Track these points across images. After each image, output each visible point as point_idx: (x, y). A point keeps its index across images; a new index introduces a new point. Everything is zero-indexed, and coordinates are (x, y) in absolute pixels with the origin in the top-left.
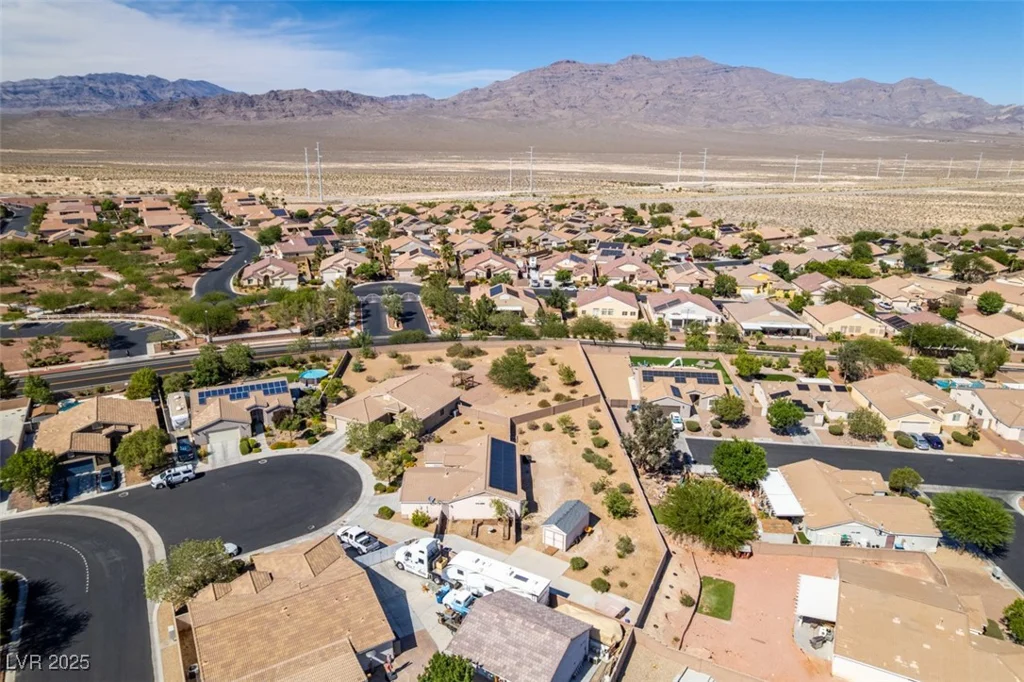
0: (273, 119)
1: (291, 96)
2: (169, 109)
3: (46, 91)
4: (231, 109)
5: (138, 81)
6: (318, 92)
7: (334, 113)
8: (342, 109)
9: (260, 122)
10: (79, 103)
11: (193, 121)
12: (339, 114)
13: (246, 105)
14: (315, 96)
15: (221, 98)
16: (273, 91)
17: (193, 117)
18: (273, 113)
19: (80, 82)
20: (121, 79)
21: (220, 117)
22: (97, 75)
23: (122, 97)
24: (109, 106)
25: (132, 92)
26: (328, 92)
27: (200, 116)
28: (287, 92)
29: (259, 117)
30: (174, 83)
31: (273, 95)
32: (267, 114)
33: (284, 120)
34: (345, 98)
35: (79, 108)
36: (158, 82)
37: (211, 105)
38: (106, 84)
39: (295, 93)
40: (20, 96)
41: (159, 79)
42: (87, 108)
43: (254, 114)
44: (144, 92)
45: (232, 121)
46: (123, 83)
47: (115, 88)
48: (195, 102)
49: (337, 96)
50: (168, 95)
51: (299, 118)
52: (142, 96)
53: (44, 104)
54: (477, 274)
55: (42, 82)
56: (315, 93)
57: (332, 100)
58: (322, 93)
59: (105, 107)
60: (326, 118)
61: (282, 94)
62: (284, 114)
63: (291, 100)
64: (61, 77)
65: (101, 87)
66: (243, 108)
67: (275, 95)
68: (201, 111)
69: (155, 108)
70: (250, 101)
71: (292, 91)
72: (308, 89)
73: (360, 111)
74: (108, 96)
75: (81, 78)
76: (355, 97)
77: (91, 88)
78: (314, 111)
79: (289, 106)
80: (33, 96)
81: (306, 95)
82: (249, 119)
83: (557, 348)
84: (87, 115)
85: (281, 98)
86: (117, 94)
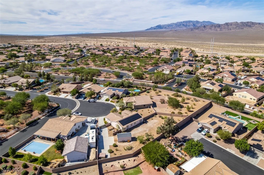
0: (224, 31)
1: (231, 24)
2: (198, 28)
3: (174, 25)
4: (213, 28)
5: (193, 22)
6: (240, 23)
7: (244, 29)
8: (247, 27)
9: (221, 31)
10: (180, 28)
11: (202, 31)
12: (246, 29)
13: (218, 27)
14: (239, 24)
15: (211, 25)
16: (226, 23)
17: (203, 30)
18: (225, 29)
19: (181, 23)
20: (190, 22)
21: (210, 30)
22: (185, 21)
23: (189, 26)
24: (186, 28)
25: (191, 25)
26: (244, 22)
27: (205, 30)
28: (230, 23)
29: (220, 30)
30: (201, 22)
31: (226, 24)
32: (223, 29)
33: (227, 31)
34: (249, 24)
35: (179, 29)
36: (197, 22)
37: (208, 27)
38: (186, 23)
39: (233, 23)
40: (169, 27)
41: (198, 21)
42: (181, 29)
43: (219, 29)
44: (194, 25)
45: (213, 31)
46: (190, 23)
47: (188, 24)
48: (205, 27)
49: (247, 23)
50: (199, 25)
51: (232, 30)
52: (193, 26)
53: (173, 28)
54: (218, 77)
55: (174, 24)
56: (239, 23)
57: (245, 25)
58: (242, 23)
59: (185, 28)
60: (241, 30)
61: (229, 24)
62: (228, 29)
63: (231, 25)
64: (178, 22)
65: (185, 24)
66: (217, 28)
67: (227, 24)
68: (205, 29)
69: (195, 28)
70: (219, 26)
71: (232, 23)
72: (237, 22)
73: (253, 28)
74: (186, 26)
75: (182, 22)
76: (253, 23)
77: (183, 24)
78: (238, 28)
79: (230, 27)
80: (172, 27)
81: (236, 24)
82: (217, 31)
83: (204, 101)
84: (180, 30)
85: (228, 25)
86: (188, 25)
